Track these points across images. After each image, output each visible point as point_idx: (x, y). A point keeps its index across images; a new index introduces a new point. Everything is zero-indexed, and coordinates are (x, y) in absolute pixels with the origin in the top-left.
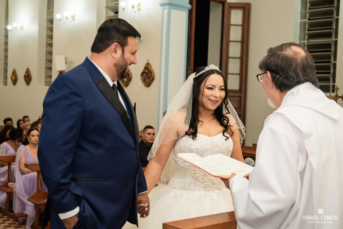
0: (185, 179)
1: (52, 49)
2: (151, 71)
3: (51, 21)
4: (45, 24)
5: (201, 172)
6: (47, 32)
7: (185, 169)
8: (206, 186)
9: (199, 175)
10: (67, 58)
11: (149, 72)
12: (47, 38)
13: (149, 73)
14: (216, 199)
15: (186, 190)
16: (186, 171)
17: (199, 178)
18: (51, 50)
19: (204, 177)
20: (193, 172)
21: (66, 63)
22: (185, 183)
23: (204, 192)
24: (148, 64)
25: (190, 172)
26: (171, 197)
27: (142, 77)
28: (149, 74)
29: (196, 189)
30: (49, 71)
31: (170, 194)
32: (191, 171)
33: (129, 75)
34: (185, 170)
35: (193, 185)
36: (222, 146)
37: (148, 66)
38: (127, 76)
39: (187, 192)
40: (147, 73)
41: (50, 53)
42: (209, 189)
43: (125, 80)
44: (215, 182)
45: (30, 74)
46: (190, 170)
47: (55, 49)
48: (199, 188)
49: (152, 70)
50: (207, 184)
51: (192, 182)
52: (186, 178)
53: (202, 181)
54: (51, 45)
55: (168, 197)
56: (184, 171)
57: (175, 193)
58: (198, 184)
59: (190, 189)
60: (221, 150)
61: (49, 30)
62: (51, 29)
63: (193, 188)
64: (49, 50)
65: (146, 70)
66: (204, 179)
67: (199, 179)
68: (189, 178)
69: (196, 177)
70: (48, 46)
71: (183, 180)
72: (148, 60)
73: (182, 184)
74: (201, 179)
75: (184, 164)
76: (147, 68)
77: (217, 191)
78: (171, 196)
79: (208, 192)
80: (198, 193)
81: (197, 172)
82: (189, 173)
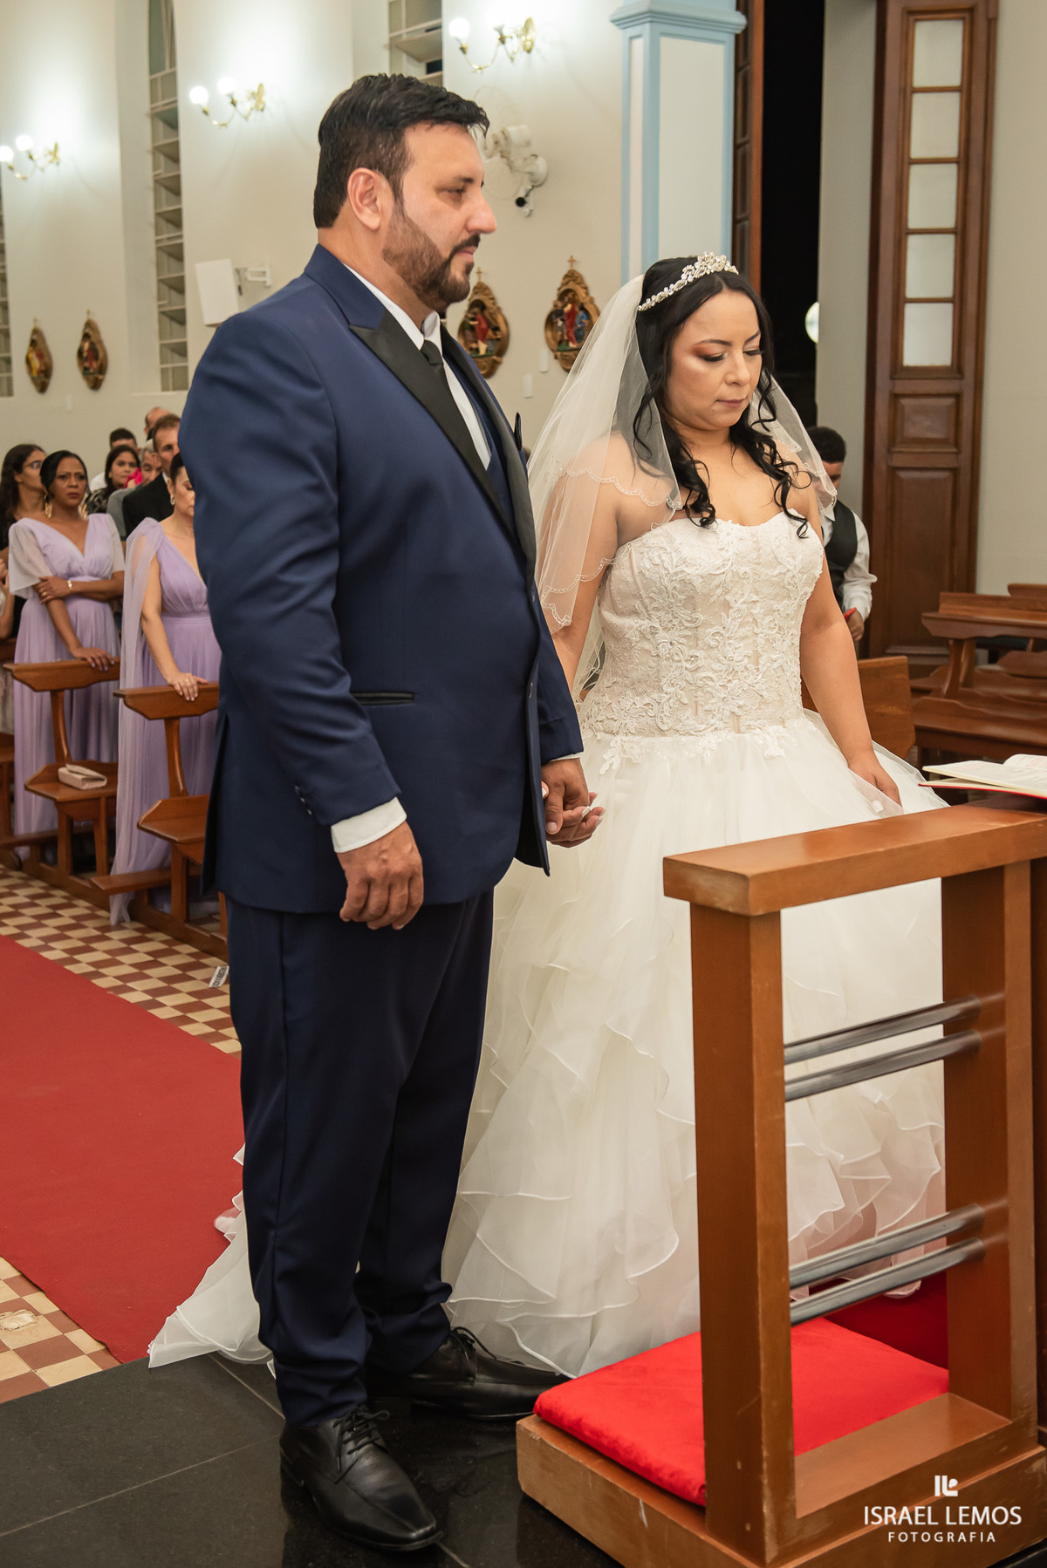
0: (655, 696)
1: (181, 237)
2: (588, 307)
3: (168, 119)
4: (144, 131)
5: (719, 661)
6: (155, 168)
7: (658, 656)
8: (736, 710)
9: (710, 674)
10: (246, 269)
11: (577, 309)
12: (156, 191)
13: (581, 313)
14: (778, 756)
15: (662, 732)
16: (658, 665)
17: (711, 683)
18: (178, 241)
19: (730, 681)
20: (688, 666)
21: (240, 289)
22: (656, 707)
23: (733, 734)
24: (572, 276)
25: (674, 664)
26: (614, 767)
27: (549, 334)
28: (577, 320)
29: (703, 726)
30: (175, 326)
31: (605, 757)
32: (680, 661)
33: (496, 329)
34: (656, 659)
35: (689, 712)
36: (790, 559)
37: (571, 285)
38: (490, 333)
39: (667, 740)
40: (572, 314)
41: (175, 253)
42: (748, 722)
43: (483, 347)
44: (764, 693)
45: (101, 342)
46: (676, 658)
47: (192, 236)
48: (713, 721)
49: (592, 301)
50: (741, 703)
51: (686, 701)
52: (660, 689)
53: (723, 696)
54: (174, 219)
55: (602, 771)
56: (652, 664)
57: (624, 752)
58: (707, 707)
59: (677, 727)
60: (790, 574)
61: (162, 159)
62: (171, 154)
63: (691, 722)
64: (169, 239)
65: (565, 306)
66: (729, 685)
67: (709, 689)
68: (671, 690)
69: (699, 682)
70: (163, 223)
71: (647, 700)
72: (572, 261)
73: (644, 714)
74: (718, 687)
75: (650, 637)
76: (570, 295)
77: (775, 727)
78: (611, 765)
79: (747, 736)
80: (710, 740)
81: (700, 663)
82: (672, 669)
